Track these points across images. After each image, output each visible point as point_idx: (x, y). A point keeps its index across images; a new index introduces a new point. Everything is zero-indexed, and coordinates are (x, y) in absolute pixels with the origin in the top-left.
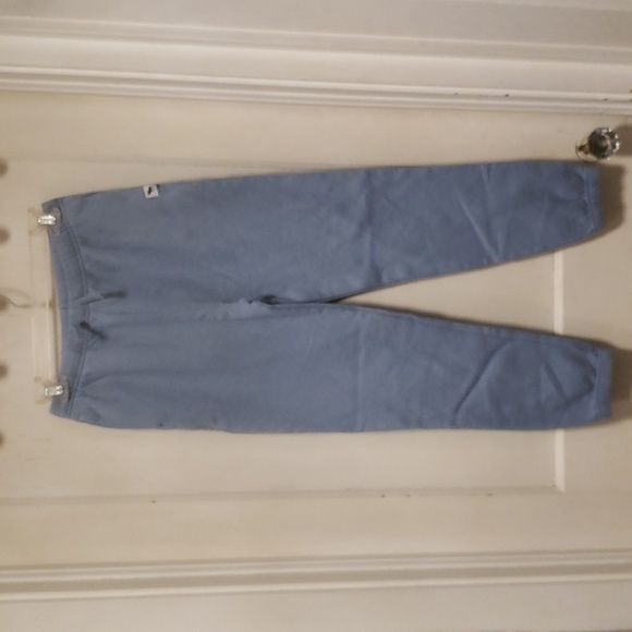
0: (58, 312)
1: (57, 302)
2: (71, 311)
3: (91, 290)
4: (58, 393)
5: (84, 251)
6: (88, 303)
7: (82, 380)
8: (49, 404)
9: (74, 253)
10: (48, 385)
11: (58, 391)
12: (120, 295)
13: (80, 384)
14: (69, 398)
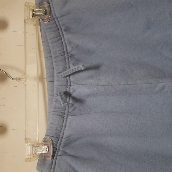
0: (46, 84)
1: (45, 76)
2: (56, 83)
3: (71, 66)
4: (44, 152)
5: (67, 36)
6: (69, 75)
7: (64, 140)
8: (36, 162)
9: (59, 38)
10: (36, 146)
11: (43, 150)
12: (96, 68)
13: (62, 145)
14: (53, 157)
